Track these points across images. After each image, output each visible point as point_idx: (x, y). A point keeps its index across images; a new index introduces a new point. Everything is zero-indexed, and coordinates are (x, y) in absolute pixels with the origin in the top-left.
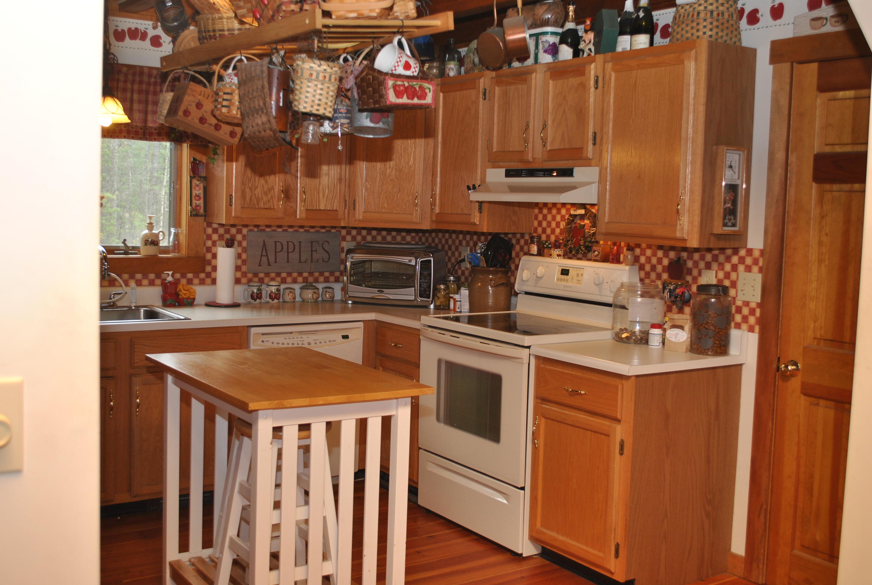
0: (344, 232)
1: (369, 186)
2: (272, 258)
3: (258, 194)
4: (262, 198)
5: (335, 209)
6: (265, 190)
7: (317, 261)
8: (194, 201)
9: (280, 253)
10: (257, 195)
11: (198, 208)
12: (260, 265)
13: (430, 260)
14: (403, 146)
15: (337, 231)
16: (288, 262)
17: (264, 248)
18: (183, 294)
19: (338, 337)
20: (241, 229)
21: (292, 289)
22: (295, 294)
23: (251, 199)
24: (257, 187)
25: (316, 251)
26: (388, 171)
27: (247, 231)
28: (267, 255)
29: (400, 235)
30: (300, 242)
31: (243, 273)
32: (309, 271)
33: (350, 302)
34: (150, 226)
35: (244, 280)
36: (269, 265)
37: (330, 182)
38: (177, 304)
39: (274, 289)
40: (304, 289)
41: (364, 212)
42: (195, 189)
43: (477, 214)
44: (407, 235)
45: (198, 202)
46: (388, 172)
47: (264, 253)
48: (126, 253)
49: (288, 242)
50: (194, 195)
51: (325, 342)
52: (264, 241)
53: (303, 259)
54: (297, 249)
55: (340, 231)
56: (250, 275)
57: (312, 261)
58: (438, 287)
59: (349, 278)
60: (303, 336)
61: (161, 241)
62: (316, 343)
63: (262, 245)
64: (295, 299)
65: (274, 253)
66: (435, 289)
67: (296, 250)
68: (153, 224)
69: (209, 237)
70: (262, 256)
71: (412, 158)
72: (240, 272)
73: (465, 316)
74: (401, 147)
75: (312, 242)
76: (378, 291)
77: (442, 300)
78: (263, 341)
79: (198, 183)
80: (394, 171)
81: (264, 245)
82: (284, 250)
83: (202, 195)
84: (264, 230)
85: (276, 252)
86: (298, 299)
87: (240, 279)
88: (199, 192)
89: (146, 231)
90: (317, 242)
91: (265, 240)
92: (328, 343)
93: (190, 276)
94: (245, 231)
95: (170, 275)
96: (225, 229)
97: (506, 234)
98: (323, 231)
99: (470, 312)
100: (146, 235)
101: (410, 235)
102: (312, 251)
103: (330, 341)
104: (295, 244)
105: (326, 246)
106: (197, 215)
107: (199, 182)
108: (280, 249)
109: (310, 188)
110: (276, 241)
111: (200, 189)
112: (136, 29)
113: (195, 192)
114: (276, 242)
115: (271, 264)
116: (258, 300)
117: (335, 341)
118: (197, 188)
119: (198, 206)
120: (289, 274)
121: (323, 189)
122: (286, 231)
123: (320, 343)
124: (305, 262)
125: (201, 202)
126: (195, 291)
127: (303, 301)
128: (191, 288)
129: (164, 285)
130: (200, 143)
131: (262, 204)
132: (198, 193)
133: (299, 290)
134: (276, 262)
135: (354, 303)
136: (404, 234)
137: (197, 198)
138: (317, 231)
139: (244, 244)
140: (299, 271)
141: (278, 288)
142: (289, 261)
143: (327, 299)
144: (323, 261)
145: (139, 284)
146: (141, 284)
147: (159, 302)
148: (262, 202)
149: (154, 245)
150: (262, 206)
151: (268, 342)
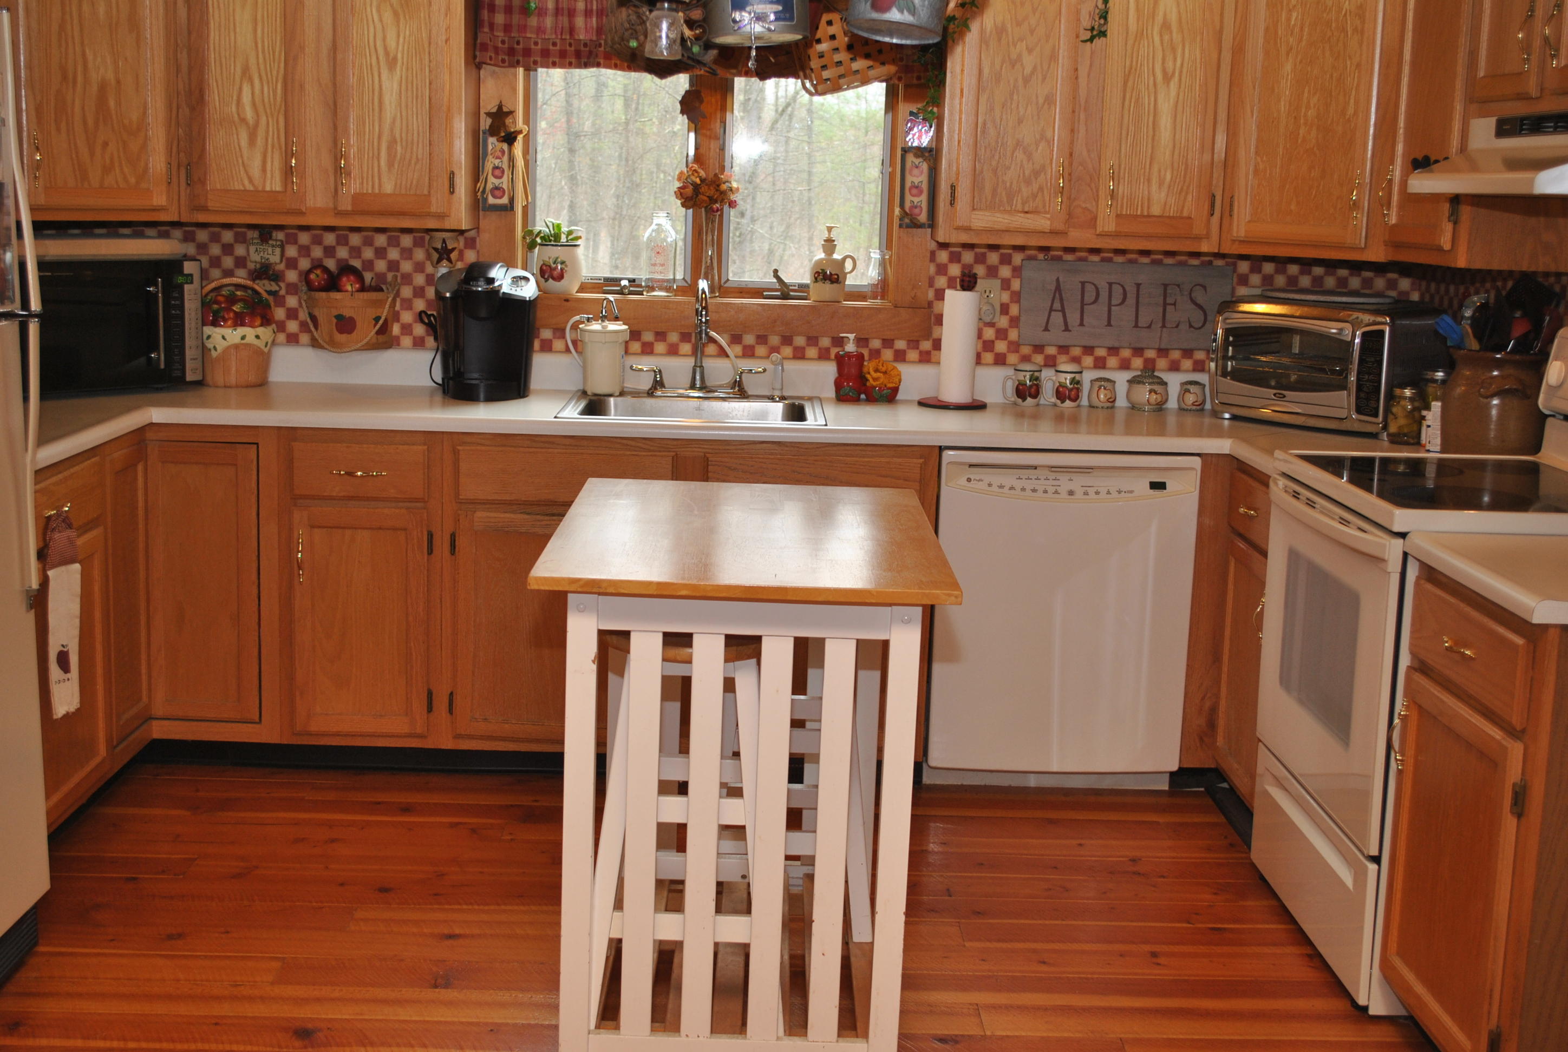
0: (1244, 267)
1: (1261, 166)
2: (1074, 318)
3: (1011, 183)
4: (1020, 191)
5: (1185, 214)
6: (1027, 173)
7: (1177, 327)
8: (908, 198)
9: (1092, 306)
10: (1008, 184)
11: (917, 211)
12: (1046, 329)
13: (1382, 333)
14: (1335, 75)
15: (1227, 264)
16: (1109, 324)
17: (1057, 295)
18: (874, 378)
19: (1141, 485)
20: (1010, 255)
21: (1108, 380)
22: (1113, 391)
23: (994, 192)
24: (1009, 168)
25: (1174, 304)
26: (1301, 132)
27: (1022, 260)
28: (1063, 310)
29: (1333, 274)
30: (1138, 285)
31: (1011, 343)
32: (1157, 347)
33: (1227, 416)
34: (829, 245)
35: (1012, 358)
36: (1067, 329)
37: (1176, 156)
38: (863, 396)
39: (1066, 379)
40: (1139, 382)
41: (1249, 222)
42: (911, 175)
43: (1448, 227)
44: (1351, 275)
45: (916, 200)
46: (1301, 135)
47: (1057, 305)
48: (785, 296)
49: (1110, 284)
50: (908, 185)
51: (1109, 493)
52: (1058, 280)
53: (1143, 321)
54: (1131, 300)
55: (1235, 265)
56: (1026, 350)
57: (1164, 326)
58: (1397, 391)
59: (1220, 362)
60: (1058, 476)
61: (848, 275)
62: (1086, 494)
63: (1053, 288)
64: (1114, 401)
65: (1079, 305)
66: (1390, 397)
67: (1127, 300)
68: (834, 241)
69: (942, 269)
70: (1051, 310)
71: (1352, 101)
72: (1006, 342)
73: (1432, 458)
74: (1331, 76)
75: (1165, 286)
76: (1275, 395)
77: (1402, 421)
78: (969, 480)
79: (917, 161)
80: (1314, 133)
81: (1058, 288)
82: (1101, 299)
83: (925, 186)
84: (1059, 259)
85: (1083, 304)
86: (1121, 402)
87: (1005, 355)
88: (920, 179)
89: (822, 256)
90: (1178, 286)
91: (1061, 279)
92: (1115, 495)
93: (900, 344)
94: (1017, 258)
95: (851, 341)
96: (976, 254)
97: (1547, 275)
98: (1195, 262)
99: (1442, 452)
100: (819, 262)
101: (1359, 275)
102: (1165, 305)
103: (1119, 492)
104: (1127, 289)
105: (1199, 296)
106: (915, 225)
107: (921, 160)
108: (1094, 298)
109: (1130, 169)
110: (1082, 280)
111: (922, 172)
113: (909, 180)
114: (1083, 283)
115: (1070, 328)
116: (1029, 399)
117: (1131, 492)
118: (916, 171)
119: (916, 207)
120: (1113, 351)
121: (1160, 171)
122: (1110, 260)
123: (1097, 493)
124: (1149, 327)
125: (923, 200)
126: (899, 375)
127: (1133, 407)
128: (895, 368)
129: (841, 361)
130: (915, 82)
131: (1020, 201)
132: (916, 181)
133: (1126, 385)
134: (1082, 324)
135: (1234, 418)
136: (1343, 272)
137: (914, 191)
138: (1181, 264)
139: (1016, 285)
140: (1132, 346)
141: (1074, 378)
142: (1112, 323)
143: (1186, 407)
144: (1191, 326)
145: (800, 355)
146: (804, 356)
147: (831, 392)
148: (1019, 198)
149: (832, 282)
150: (1019, 207)
151: (981, 483)
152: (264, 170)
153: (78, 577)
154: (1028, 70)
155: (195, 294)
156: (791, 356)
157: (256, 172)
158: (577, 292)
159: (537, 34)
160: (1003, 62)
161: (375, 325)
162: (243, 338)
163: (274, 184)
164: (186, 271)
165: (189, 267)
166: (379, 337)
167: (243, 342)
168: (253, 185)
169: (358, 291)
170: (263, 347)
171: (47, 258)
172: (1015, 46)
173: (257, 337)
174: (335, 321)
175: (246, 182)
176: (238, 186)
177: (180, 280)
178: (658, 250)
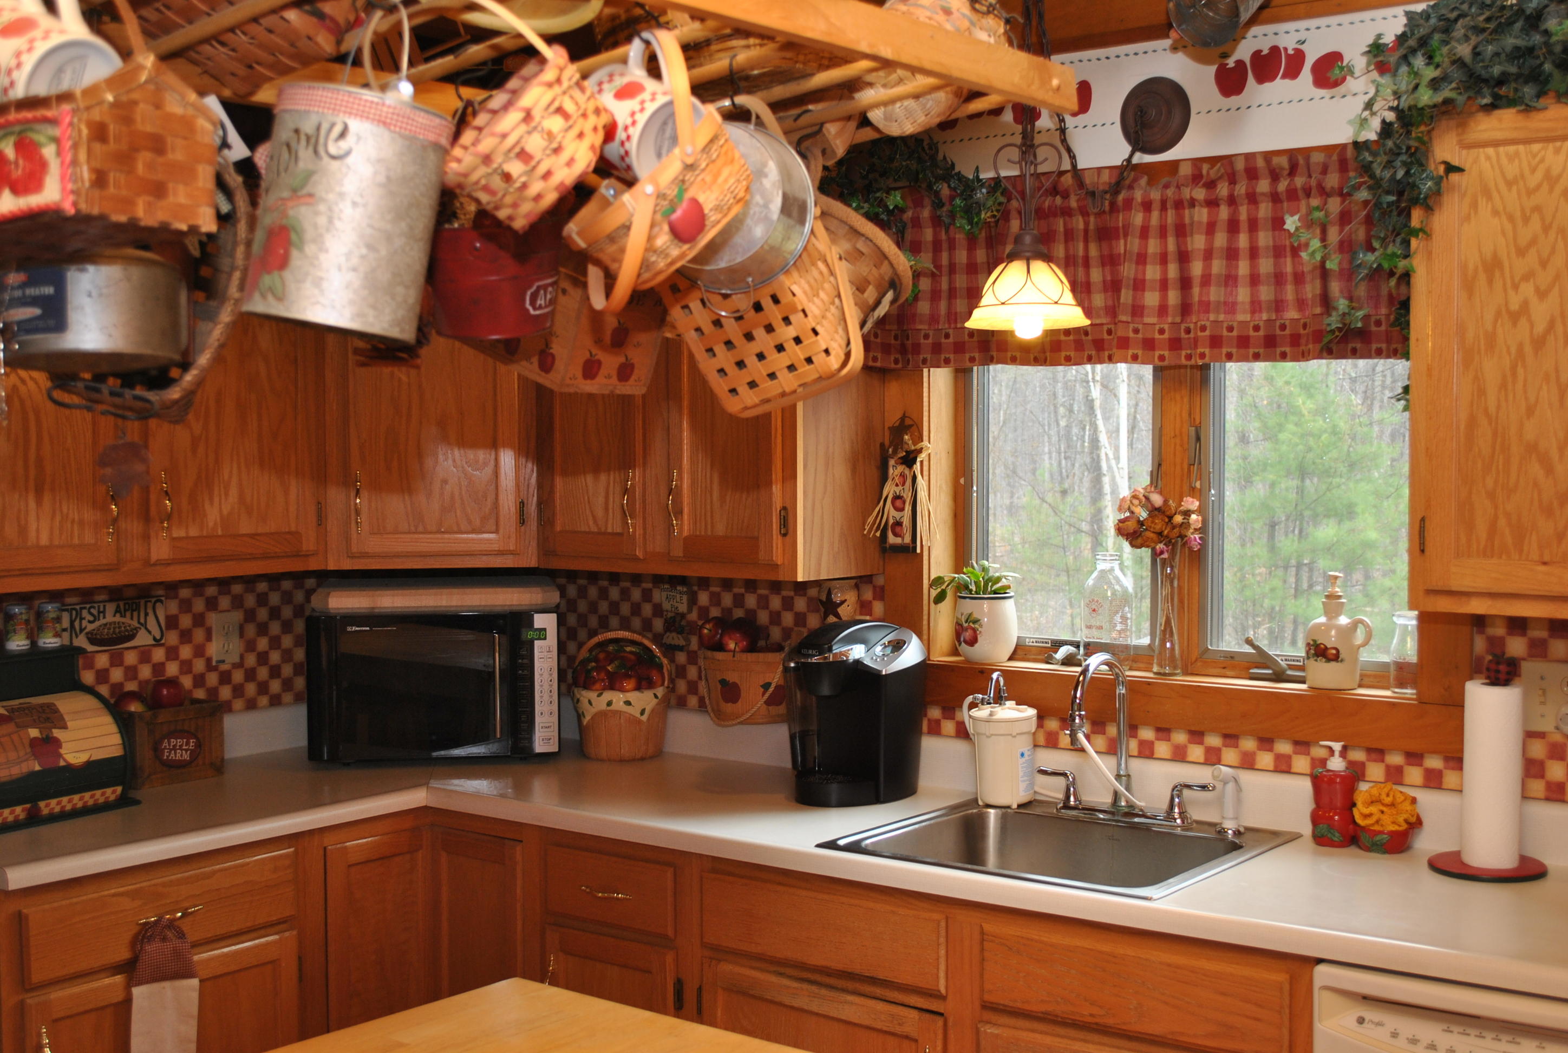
3: (1519, 514)
4: (1535, 527)
10: (1514, 517)
23: (1493, 529)
34: (1333, 604)
48: (1278, 677)
60: (1518, 1036)
61: (1360, 649)
68: (1340, 597)
78: (1361, 1021)
89: (1322, 619)
95: (1337, 754)
100: (1317, 629)
112: (1275, 50)
126: (1410, 811)
131: (1534, 544)
145: (1284, 768)
146: (1290, 766)
147: (1306, 828)
148: (1534, 537)
149: (1329, 660)
150: (1535, 556)
151: (1379, 1028)
152: (607, 509)
153: (195, 996)
154: (1540, 328)
155: (549, 651)
156: (1271, 768)
157: (600, 513)
158: (1010, 659)
159: (930, 324)
160: (1498, 314)
161: (763, 694)
162: (609, 703)
163: (614, 526)
164: (537, 625)
165: (540, 621)
166: (770, 708)
167: (609, 708)
168: (597, 525)
169: (743, 651)
170: (638, 715)
171: (376, 610)
172: (1516, 287)
173: (628, 703)
174: (719, 686)
175: (591, 522)
176: (584, 528)
177: (531, 635)
178: (1094, 607)
